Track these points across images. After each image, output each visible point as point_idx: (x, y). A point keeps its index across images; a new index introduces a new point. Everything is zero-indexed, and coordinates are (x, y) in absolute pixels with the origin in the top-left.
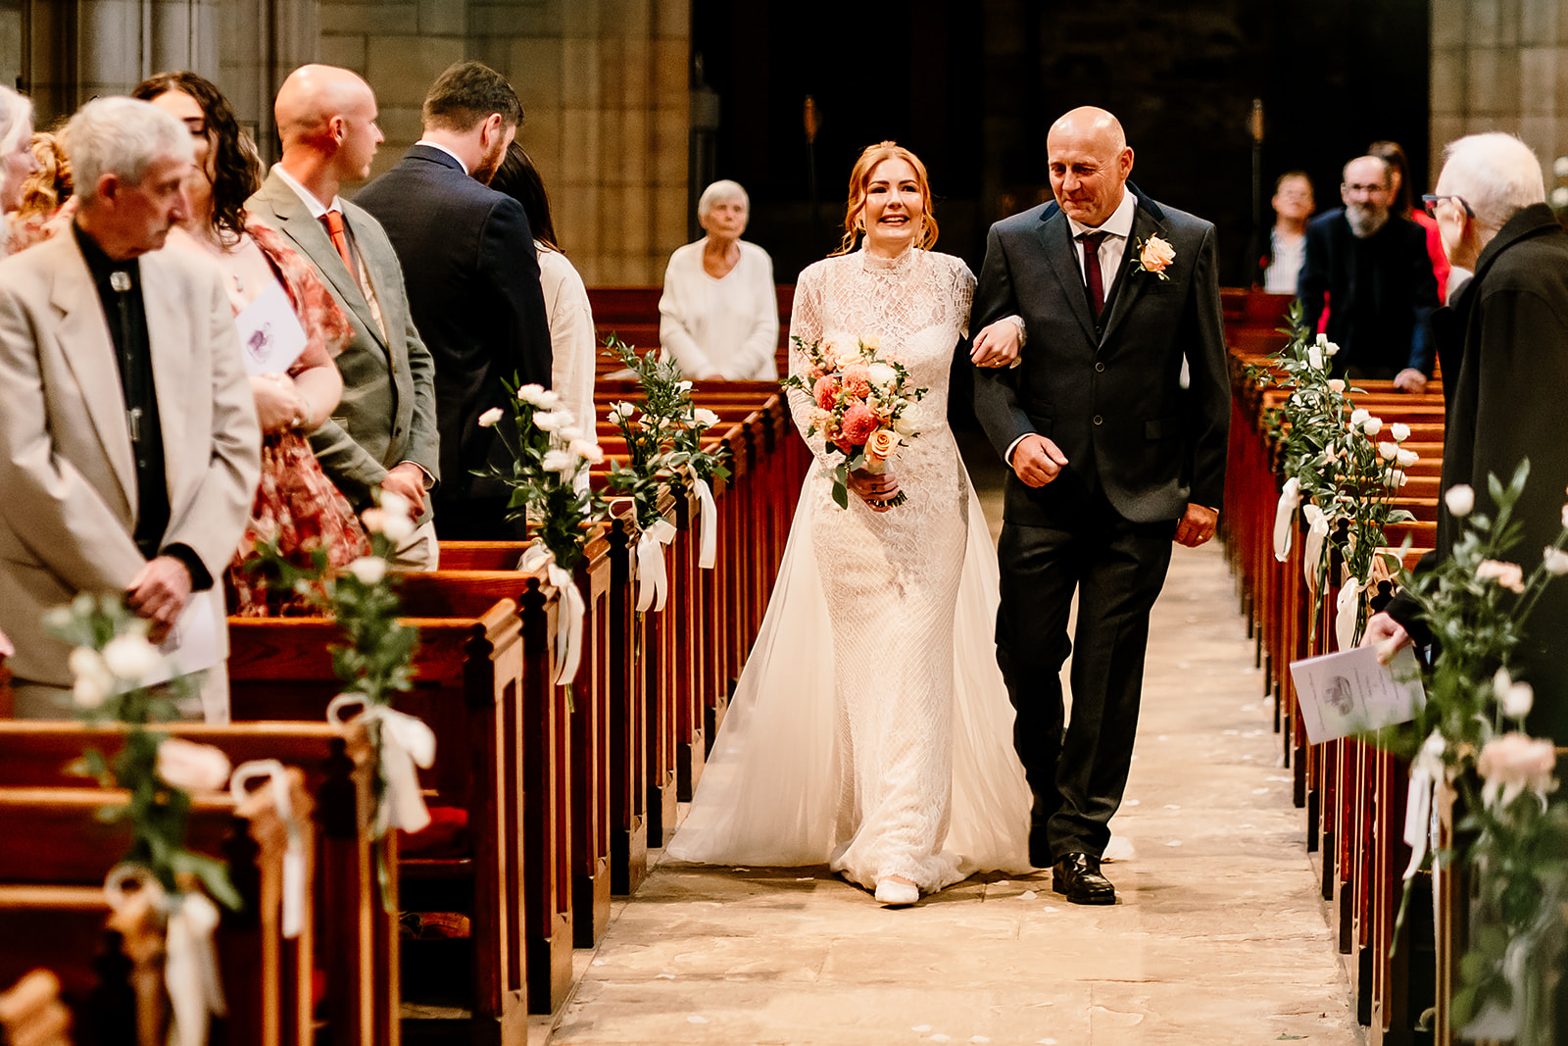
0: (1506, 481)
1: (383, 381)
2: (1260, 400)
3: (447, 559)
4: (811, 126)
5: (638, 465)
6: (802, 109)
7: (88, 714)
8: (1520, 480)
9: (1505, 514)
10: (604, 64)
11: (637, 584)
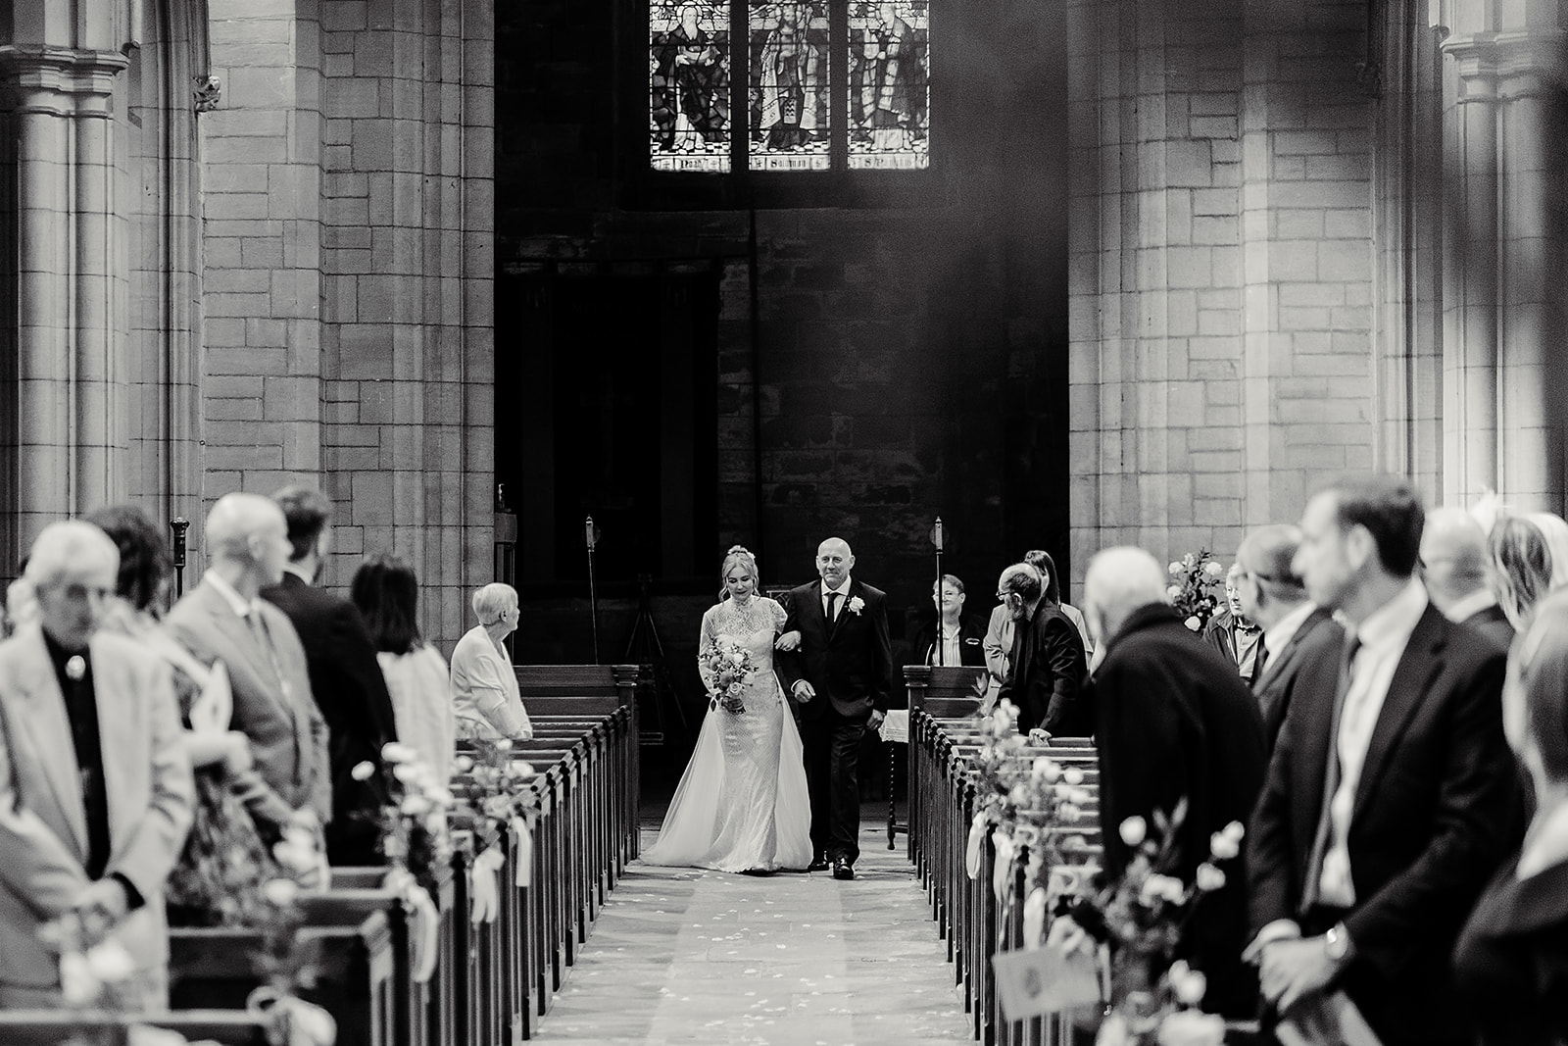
0: (1169, 815)
1: (287, 744)
2: (948, 752)
3: (336, 882)
4: (591, 541)
5: (474, 805)
6: (584, 527)
7: (78, 1008)
8: (1179, 813)
9: (1168, 842)
10: (426, 492)
11: (472, 901)
